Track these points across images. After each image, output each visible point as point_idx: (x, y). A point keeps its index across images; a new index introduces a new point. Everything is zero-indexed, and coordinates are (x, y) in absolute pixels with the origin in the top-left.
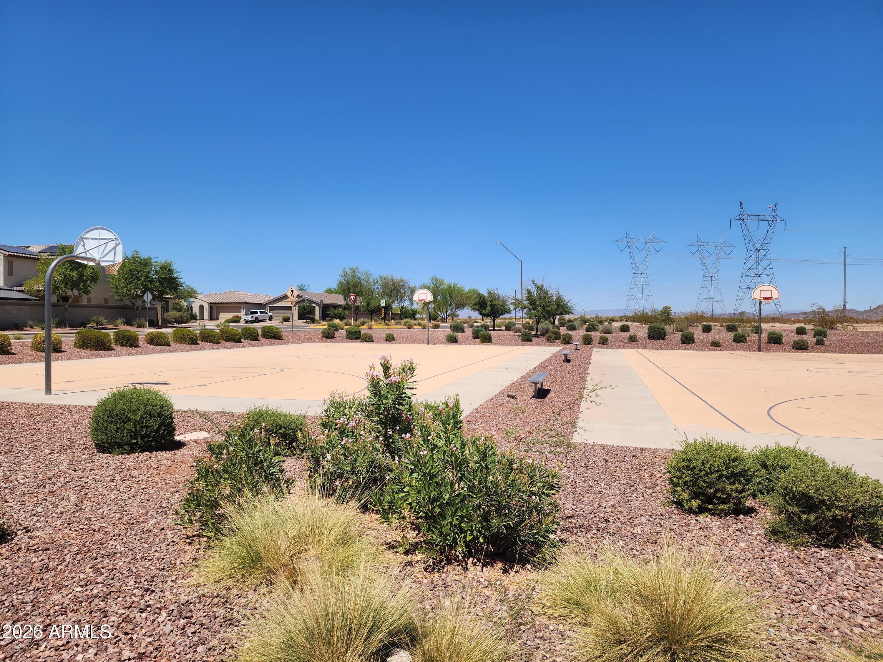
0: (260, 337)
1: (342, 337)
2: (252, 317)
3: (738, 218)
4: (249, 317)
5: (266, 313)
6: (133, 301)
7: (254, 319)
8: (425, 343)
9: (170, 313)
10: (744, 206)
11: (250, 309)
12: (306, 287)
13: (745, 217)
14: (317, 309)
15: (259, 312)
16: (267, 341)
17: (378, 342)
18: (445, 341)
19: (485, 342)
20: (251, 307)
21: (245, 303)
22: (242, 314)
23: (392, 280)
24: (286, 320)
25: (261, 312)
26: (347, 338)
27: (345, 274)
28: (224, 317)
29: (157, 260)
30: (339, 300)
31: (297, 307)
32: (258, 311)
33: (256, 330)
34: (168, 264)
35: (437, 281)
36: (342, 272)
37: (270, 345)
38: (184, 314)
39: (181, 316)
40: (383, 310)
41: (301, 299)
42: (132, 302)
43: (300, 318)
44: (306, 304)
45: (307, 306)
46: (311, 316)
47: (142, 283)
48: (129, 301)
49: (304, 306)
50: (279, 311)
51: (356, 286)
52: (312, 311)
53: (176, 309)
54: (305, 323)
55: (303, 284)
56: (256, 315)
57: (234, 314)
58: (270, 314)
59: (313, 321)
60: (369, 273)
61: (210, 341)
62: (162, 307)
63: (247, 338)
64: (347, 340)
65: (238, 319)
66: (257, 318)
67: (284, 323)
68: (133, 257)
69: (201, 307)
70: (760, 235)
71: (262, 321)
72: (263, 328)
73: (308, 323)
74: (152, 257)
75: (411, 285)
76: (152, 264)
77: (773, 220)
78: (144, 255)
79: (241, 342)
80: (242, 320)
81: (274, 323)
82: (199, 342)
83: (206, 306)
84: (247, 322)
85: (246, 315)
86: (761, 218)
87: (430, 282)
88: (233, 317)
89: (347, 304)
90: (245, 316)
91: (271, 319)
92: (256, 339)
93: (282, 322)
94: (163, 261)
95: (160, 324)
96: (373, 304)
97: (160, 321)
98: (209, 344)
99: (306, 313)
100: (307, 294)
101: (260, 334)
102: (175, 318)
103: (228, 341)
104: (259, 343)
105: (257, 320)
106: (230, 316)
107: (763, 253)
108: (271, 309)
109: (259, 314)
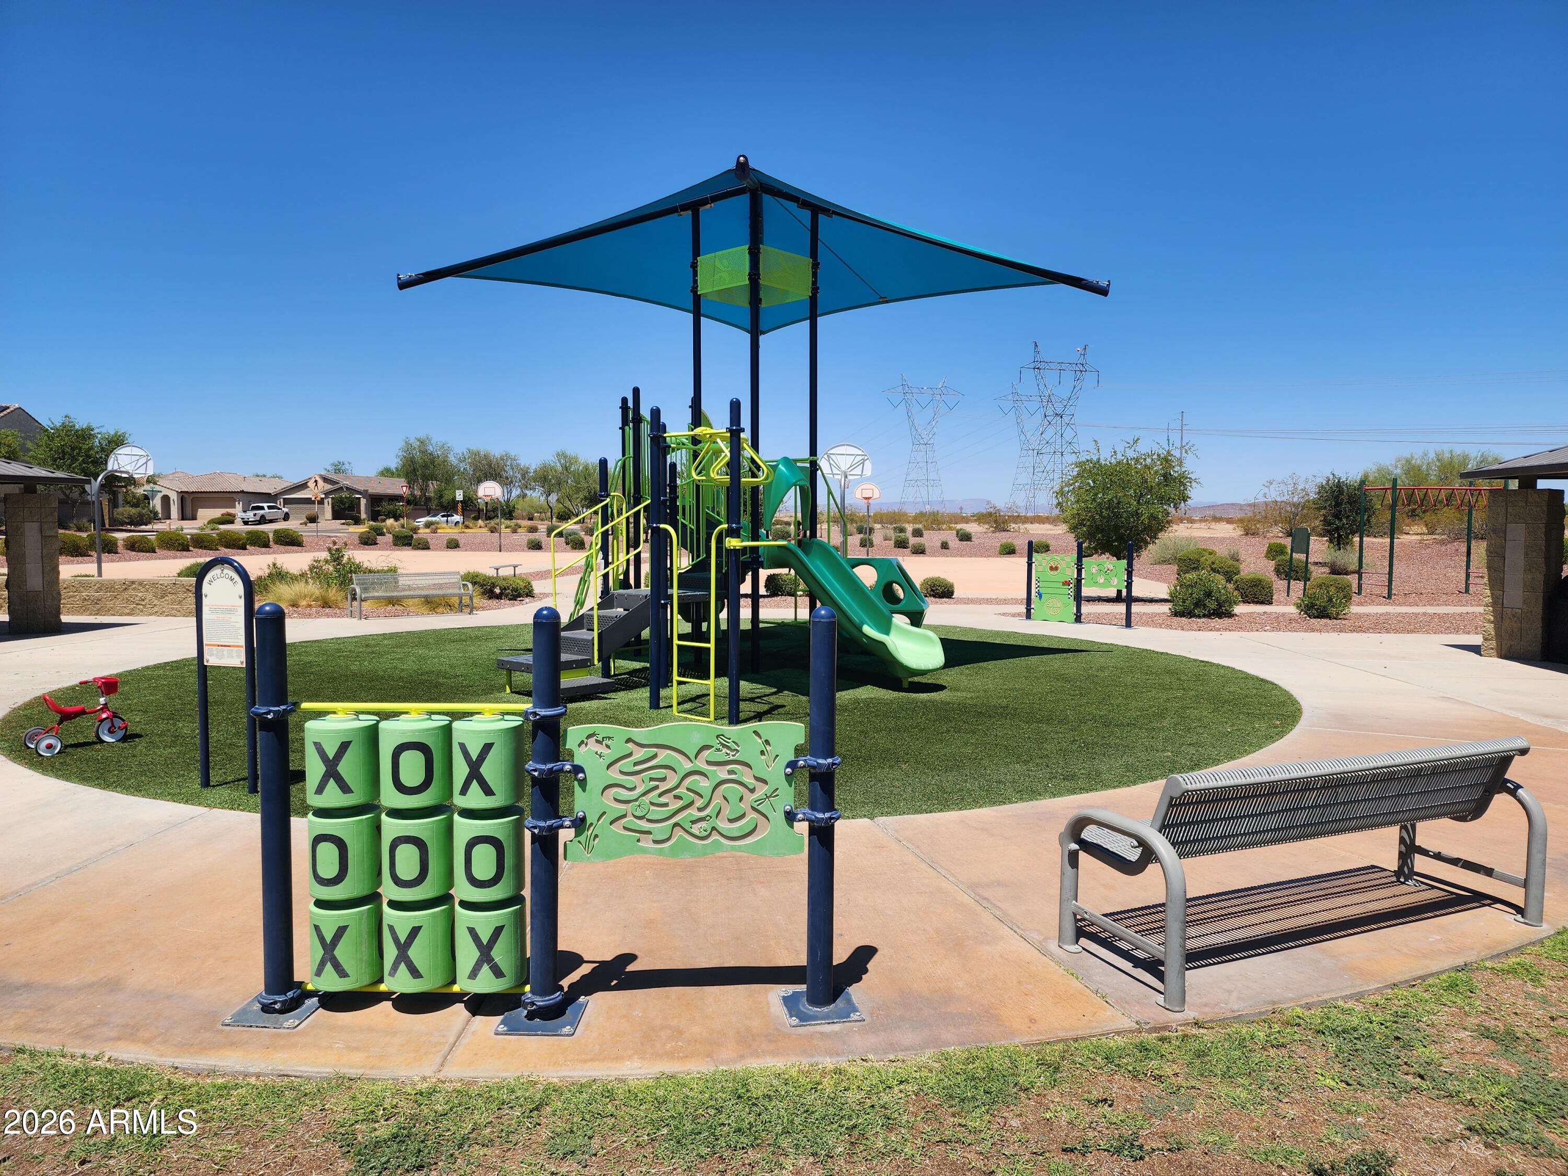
0: (271, 543)
1: (386, 543)
2: (255, 515)
3: (1032, 366)
4: (250, 515)
5: (279, 509)
6: (68, 492)
7: (258, 518)
8: (494, 550)
9: (120, 509)
10: (1039, 349)
11: (250, 502)
12: (347, 466)
13: (1042, 366)
14: (363, 502)
15: (266, 508)
16: (282, 548)
17: (436, 550)
18: (526, 549)
19: (575, 548)
20: (252, 498)
21: (242, 492)
22: (237, 509)
23: (486, 457)
24: (313, 519)
25: (269, 507)
26: (395, 545)
27: (408, 447)
28: (206, 514)
29: (104, 430)
30: (399, 487)
31: (330, 500)
32: (265, 505)
33: (266, 534)
34: (119, 436)
35: (565, 457)
36: (404, 444)
37: (287, 552)
38: (144, 511)
39: (139, 513)
40: (460, 505)
41: (336, 486)
42: (64, 494)
43: (336, 516)
44: (344, 495)
45: (346, 498)
46: (354, 513)
47: (80, 465)
48: (60, 492)
49: (341, 497)
50: (301, 506)
51: (425, 466)
52: (355, 505)
53: (129, 503)
54: (343, 524)
55: (341, 460)
56: (261, 512)
57: (224, 511)
58: (285, 510)
59: (357, 521)
60: (449, 445)
61: (205, 548)
62: (109, 500)
63: (253, 544)
64: (394, 547)
65: (231, 518)
66: (263, 516)
67: (309, 525)
68: (64, 426)
69: (166, 500)
70: (1064, 391)
71: (271, 521)
72: (276, 532)
73: (348, 524)
74: (94, 425)
75: (522, 465)
76: (94, 436)
77: (1081, 369)
78: (81, 423)
79: (245, 549)
80: (238, 520)
81: (293, 525)
82: (191, 548)
83: (174, 497)
84: (246, 523)
85: (245, 512)
86: (1064, 366)
87: (555, 459)
88: (222, 515)
89: (412, 494)
90: (243, 514)
91: (286, 517)
92: (266, 545)
93: (306, 524)
94: (112, 433)
95: (107, 526)
96: (447, 497)
97: (107, 522)
98: (205, 551)
99: (345, 509)
100: (348, 478)
101: (271, 540)
102: (130, 517)
103: (229, 548)
104: (271, 550)
105: (263, 520)
106: (217, 513)
107: (1066, 419)
108: (287, 502)
109: (267, 510)
